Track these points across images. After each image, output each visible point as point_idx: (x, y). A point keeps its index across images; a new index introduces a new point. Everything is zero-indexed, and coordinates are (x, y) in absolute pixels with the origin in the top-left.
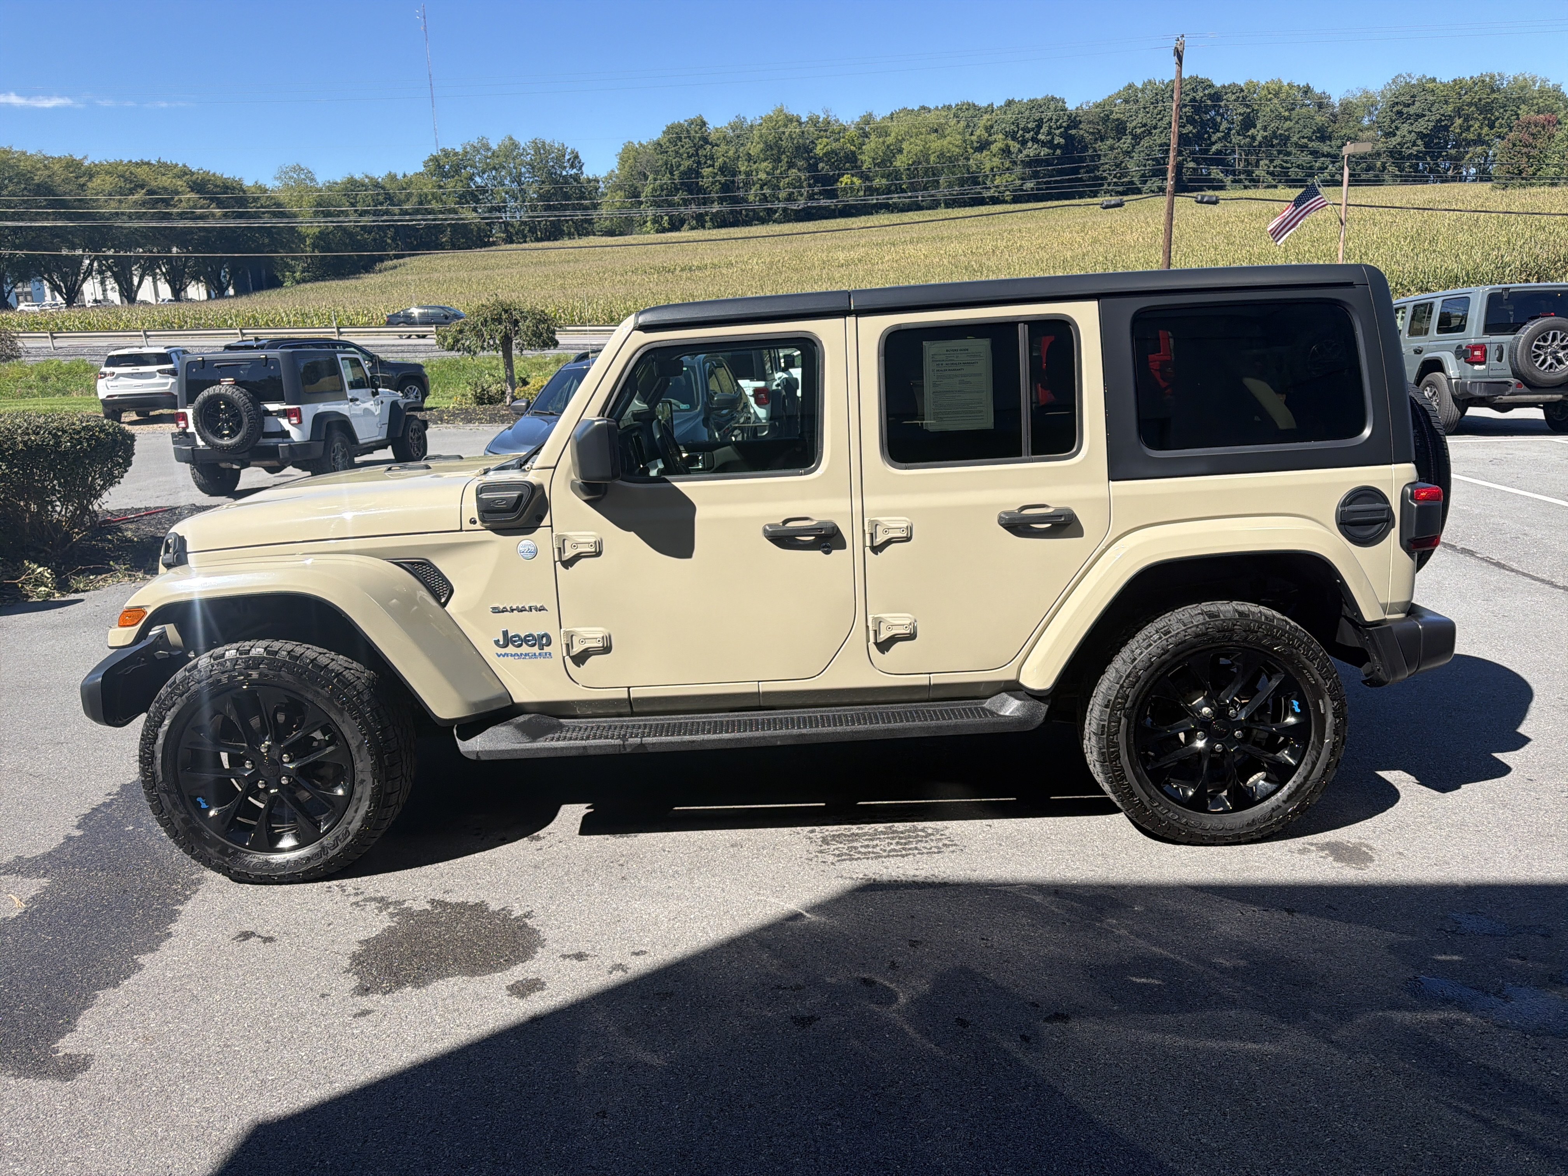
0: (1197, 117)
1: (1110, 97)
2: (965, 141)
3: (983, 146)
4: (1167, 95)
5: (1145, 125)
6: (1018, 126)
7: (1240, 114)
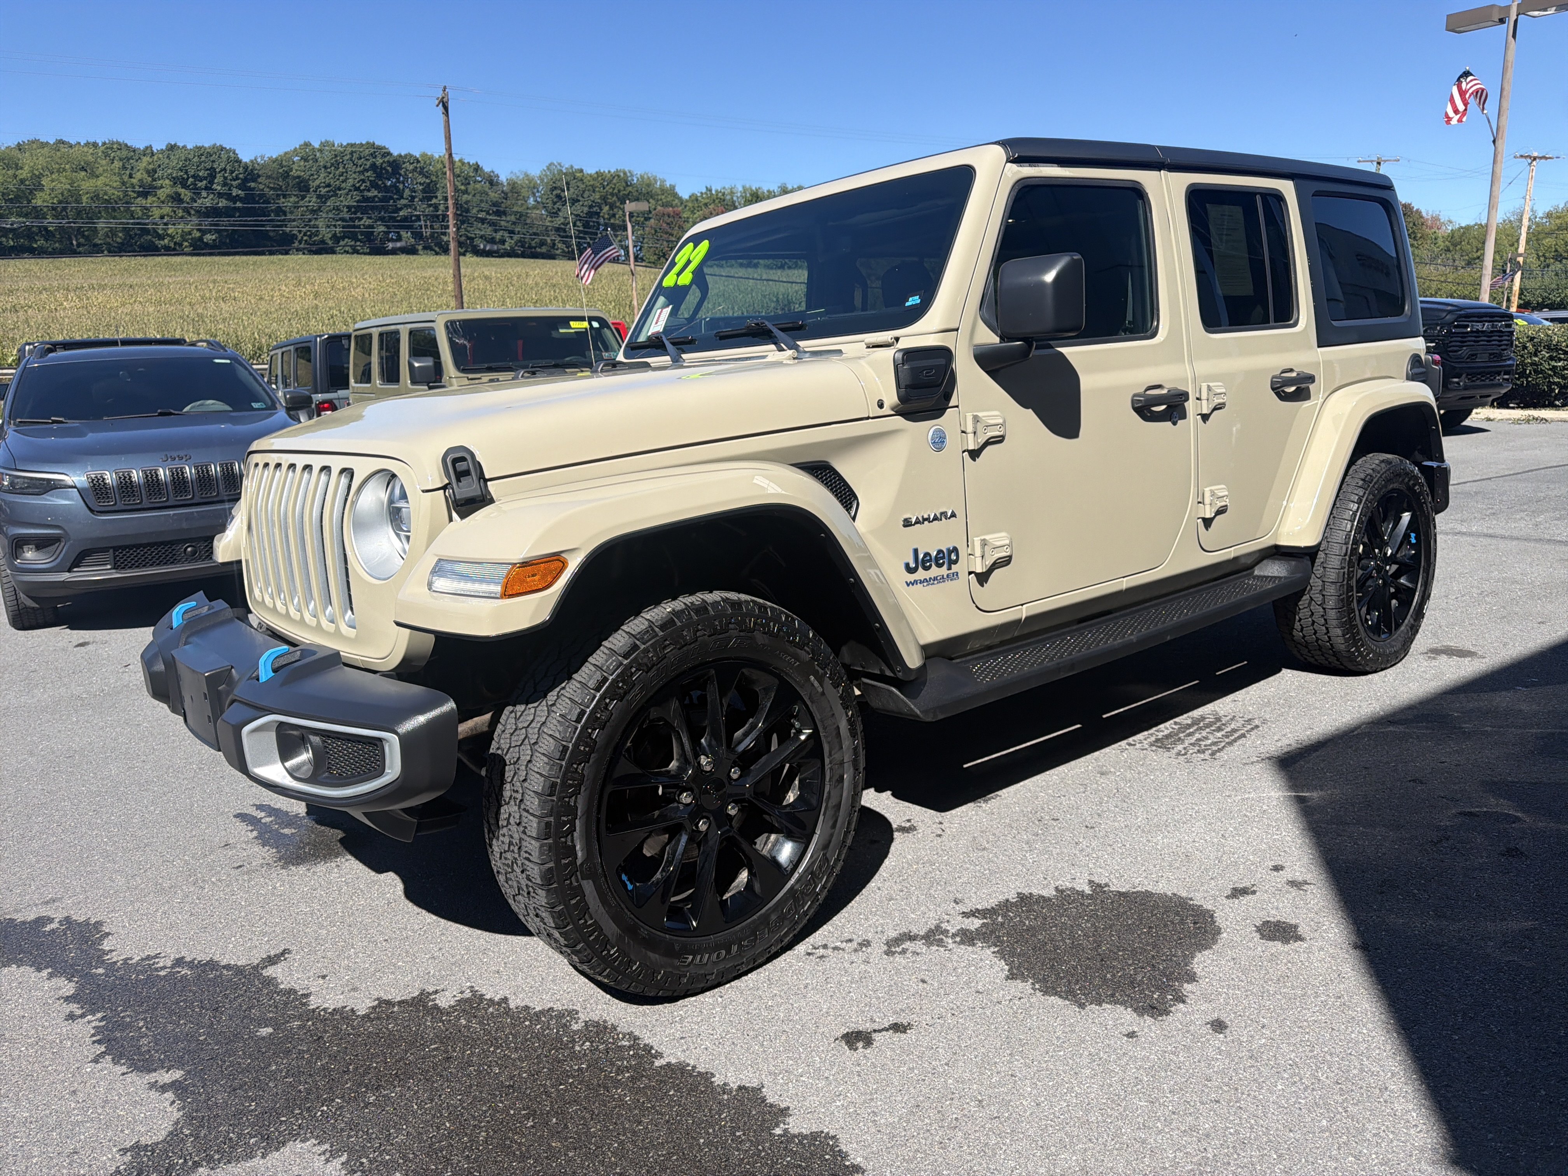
0: (380, 183)
1: (286, 153)
2: (124, 183)
3: (146, 192)
4: (346, 158)
5: (329, 185)
6: (186, 173)
7: (420, 184)
